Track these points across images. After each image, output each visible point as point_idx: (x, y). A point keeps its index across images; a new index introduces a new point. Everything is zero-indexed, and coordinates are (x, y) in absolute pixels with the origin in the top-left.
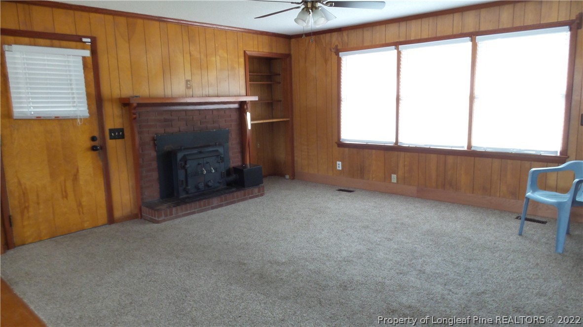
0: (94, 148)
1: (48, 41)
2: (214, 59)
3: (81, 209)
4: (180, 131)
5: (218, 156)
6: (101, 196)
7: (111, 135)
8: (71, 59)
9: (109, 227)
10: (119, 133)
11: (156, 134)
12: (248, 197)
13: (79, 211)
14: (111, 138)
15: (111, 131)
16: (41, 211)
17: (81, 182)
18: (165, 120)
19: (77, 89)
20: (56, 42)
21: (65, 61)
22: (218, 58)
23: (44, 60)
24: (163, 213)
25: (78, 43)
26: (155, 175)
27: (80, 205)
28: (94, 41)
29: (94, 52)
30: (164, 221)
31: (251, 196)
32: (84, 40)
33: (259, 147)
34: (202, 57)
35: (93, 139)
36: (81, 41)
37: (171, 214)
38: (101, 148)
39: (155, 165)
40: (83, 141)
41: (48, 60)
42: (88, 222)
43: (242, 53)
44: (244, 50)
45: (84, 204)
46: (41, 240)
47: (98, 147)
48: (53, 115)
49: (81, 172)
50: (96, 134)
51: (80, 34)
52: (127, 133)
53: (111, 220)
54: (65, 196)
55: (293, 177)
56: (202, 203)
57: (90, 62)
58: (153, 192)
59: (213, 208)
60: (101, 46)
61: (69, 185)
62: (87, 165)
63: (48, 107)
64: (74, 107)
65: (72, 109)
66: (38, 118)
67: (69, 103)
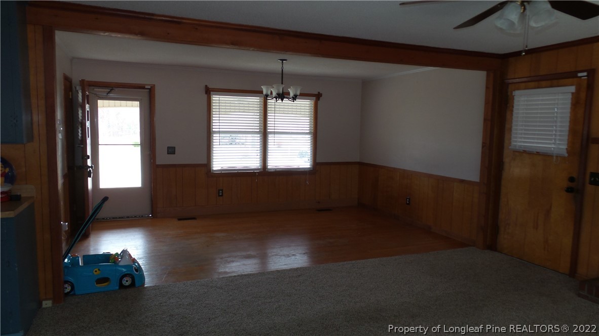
0: (570, 190)
7: (591, 179)
8: (560, 97)
13: (545, 248)
14: (590, 184)
15: (592, 174)
17: (552, 220)
19: (560, 127)
20: (555, 82)
21: (555, 100)
23: (539, 100)
25: (575, 79)
27: (546, 241)
28: (591, 74)
29: (590, 86)
32: (581, 74)
35: (571, 179)
36: (577, 76)
38: (578, 192)
40: (561, 180)
41: (542, 100)
42: (550, 262)
45: (550, 242)
46: (511, 256)
47: (575, 191)
48: (535, 150)
49: (553, 209)
50: (575, 175)
51: (578, 69)
53: (573, 273)
54: (536, 227)
57: (583, 97)
61: (541, 218)
62: (560, 205)
63: (533, 143)
64: (554, 144)
65: (553, 146)
66: (525, 152)
67: (551, 140)
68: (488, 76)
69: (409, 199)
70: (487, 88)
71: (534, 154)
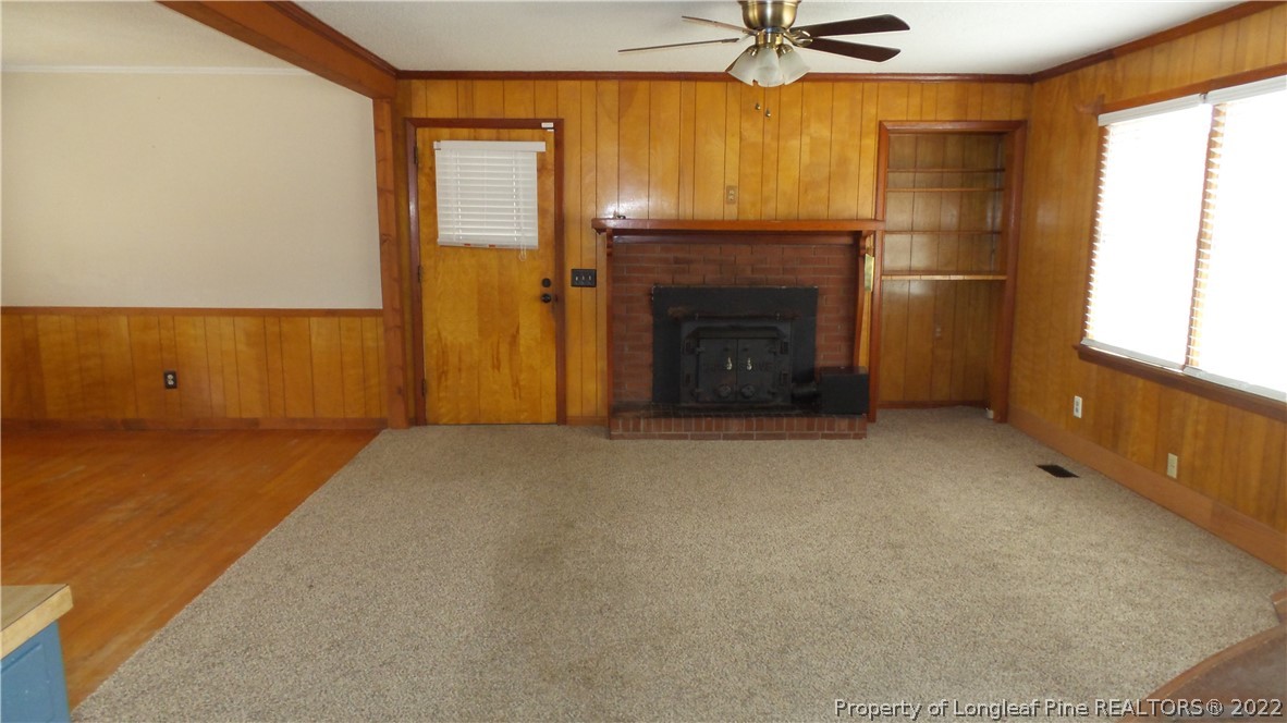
0: (545, 299)
1: (493, 132)
2: (795, 143)
3: (517, 391)
4: (704, 283)
5: (774, 339)
6: (549, 376)
7: (573, 279)
8: (520, 157)
9: (556, 427)
10: (587, 277)
11: (656, 284)
12: (820, 433)
13: (515, 394)
14: (573, 285)
15: (575, 272)
16: (462, 382)
17: (522, 349)
18: (677, 261)
19: (525, 203)
20: (504, 132)
21: (511, 161)
22: (806, 140)
23: (483, 160)
24: (620, 422)
25: (536, 131)
26: (646, 357)
27: (516, 384)
28: (559, 125)
29: (559, 144)
30: (622, 437)
31: (826, 432)
32: (544, 125)
33: (938, 335)
34: (768, 139)
35: (546, 283)
36: (540, 127)
37: (637, 428)
38: (557, 299)
39: (647, 338)
40: (530, 286)
41: (488, 161)
42: (526, 414)
43: (873, 126)
44: (879, 119)
45: (522, 383)
46: (459, 424)
47: (552, 299)
48: (487, 243)
49: (522, 332)
50: (550, 276)
51: (539, 116)
52: (602, 278)
53: (562, 418)
54: (497, 366)
55: (1004, 417)
56: (703, 422)
57: (551, 158)
58: (640, 387)
59: (726, 437)
60: (570, 134)
61: (504, 349)
62: (532, 322)
63: (481, 230)
64: (518, 230)
65: (515, 234)
66: (467, 246)
67: (512, 224)
68: (376, 108)
69: (174, 374)
70: (378, 130)
71: (486, 249)
